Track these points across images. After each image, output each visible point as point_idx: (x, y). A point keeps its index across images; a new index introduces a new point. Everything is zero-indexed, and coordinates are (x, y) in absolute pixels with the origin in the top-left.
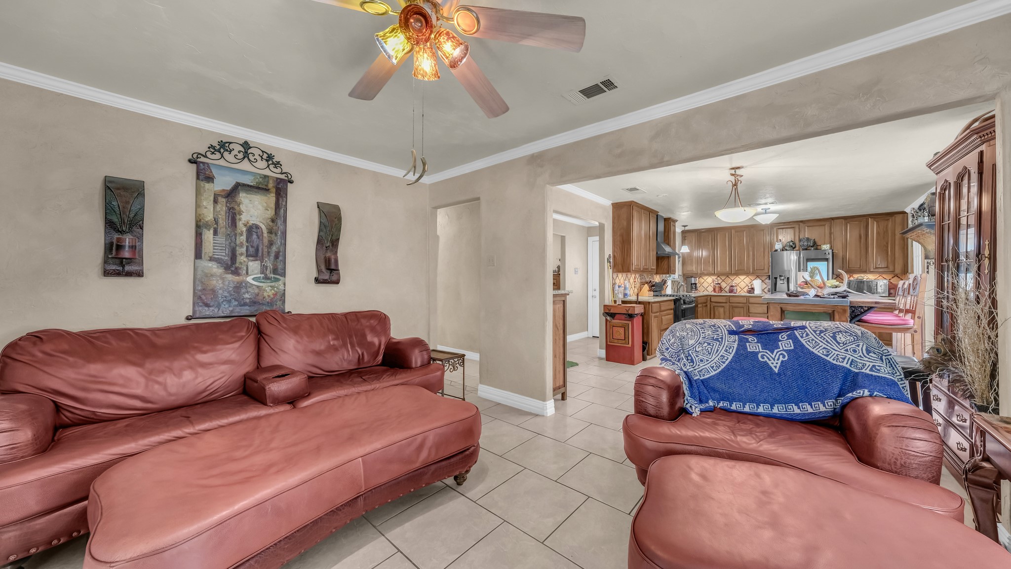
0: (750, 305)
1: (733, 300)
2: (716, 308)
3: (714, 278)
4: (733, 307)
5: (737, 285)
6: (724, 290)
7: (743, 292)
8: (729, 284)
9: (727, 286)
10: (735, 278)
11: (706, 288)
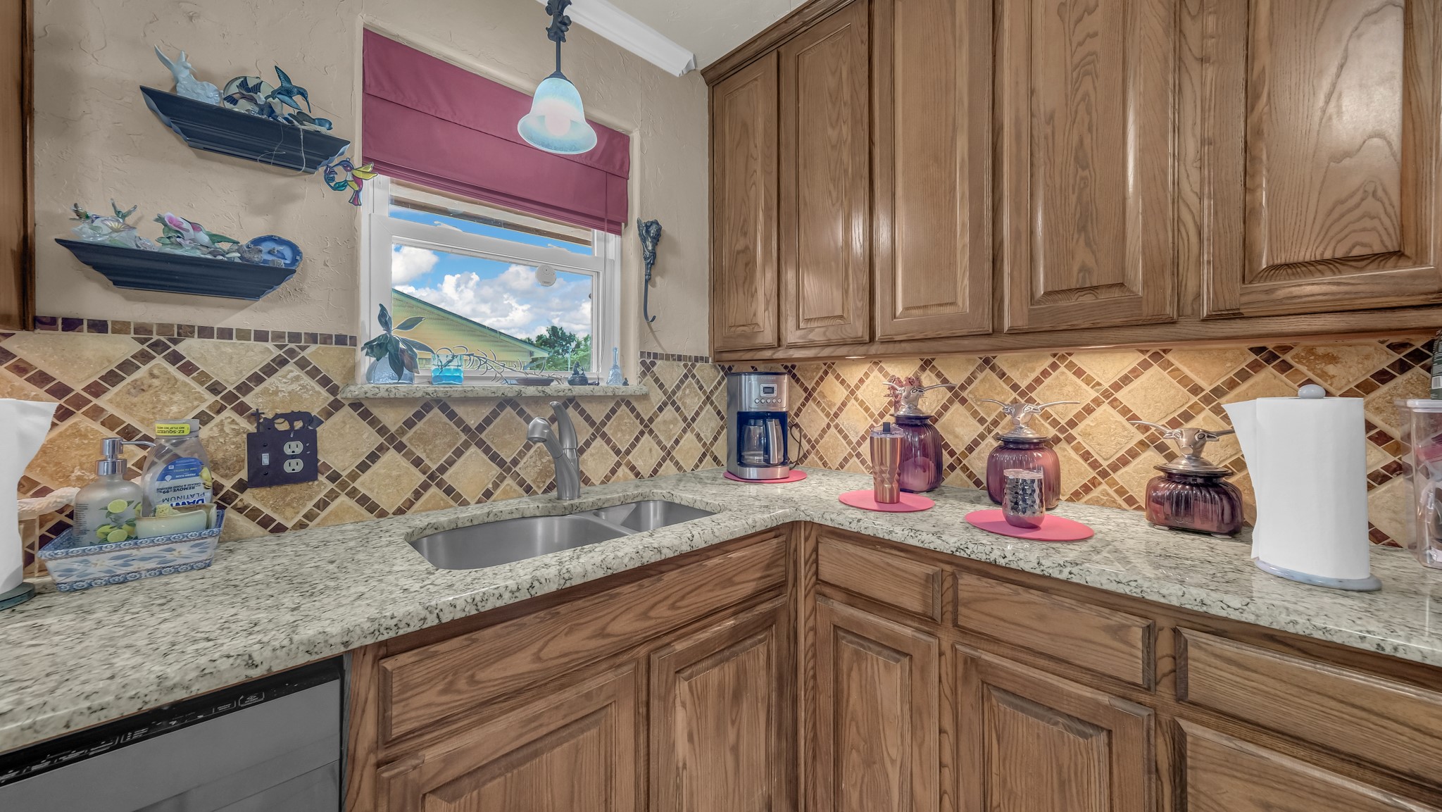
0: (1203, 734)
1: (983, 605)
2: (848, 647)
4: (989, 685)
5: (1062, 430)
6: (965, 469)
7: (1120, 501)
8: (995, 423)
9: (982, 437)
10: (1045, 373)
11: (859, 443)
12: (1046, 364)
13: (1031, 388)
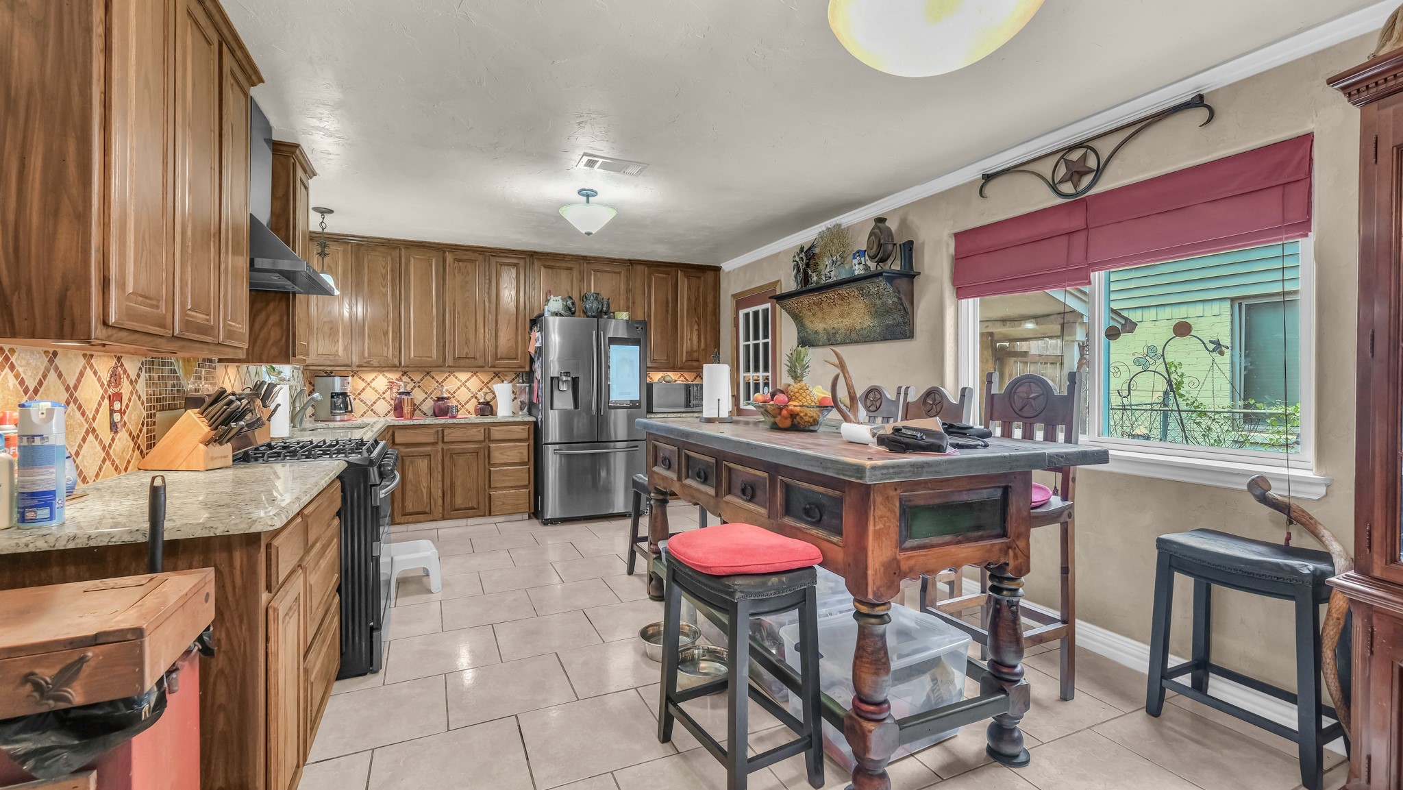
0: (493, 445)
1: (450, 435)
2: (407, 461)
3: (393, 376)
4: (453, 454)
5: (452, 394)
6: (420, 410)
7: (467, 413)
8: (431, 394)
9: (426, 398)
10: (447, 378)
11: (372, 405)
12: (447, 374)
13: (442, 382)
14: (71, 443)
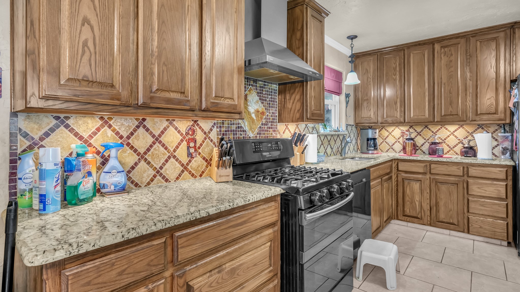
0: (471, 181)
1: (436, 169)
2: (406, 182)
3: (404, 128)
4: (437, 182)
5: (443, 141)
6: (421, 150)
7: (455, 154)
8: (428, 140)
9: (425, 143)
10: (439, 129)
11: (392, 146)
12: (440, 127)
13: (436, 132)
14: (157, 162)
